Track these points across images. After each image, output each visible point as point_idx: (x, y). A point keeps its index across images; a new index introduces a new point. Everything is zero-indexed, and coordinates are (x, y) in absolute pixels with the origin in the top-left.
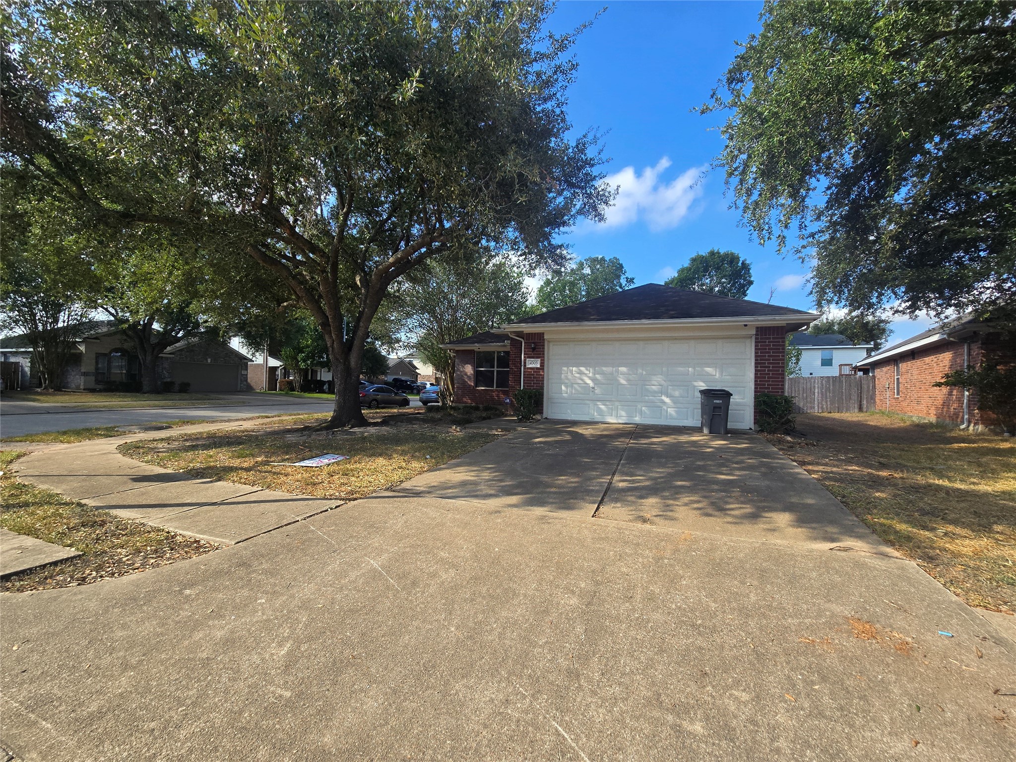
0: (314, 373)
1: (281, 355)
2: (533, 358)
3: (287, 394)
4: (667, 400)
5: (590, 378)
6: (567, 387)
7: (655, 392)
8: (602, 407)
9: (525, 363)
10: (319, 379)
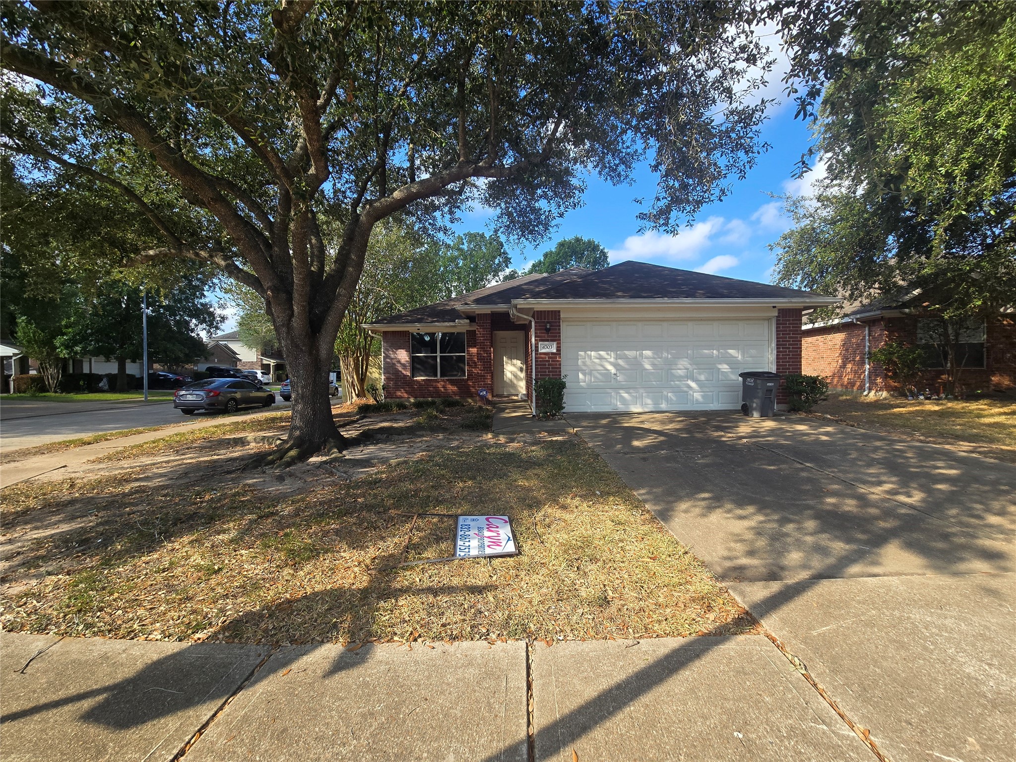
0: (78, 364)
1: (15, 338)
2: (548, 341)
3: (34, 398)
4: (693, 385)
5: (611, 363)
6: (584, 374)
7: (681, 377)
8: (626, 395)
9: (537, 347)
10: (88, 372)
